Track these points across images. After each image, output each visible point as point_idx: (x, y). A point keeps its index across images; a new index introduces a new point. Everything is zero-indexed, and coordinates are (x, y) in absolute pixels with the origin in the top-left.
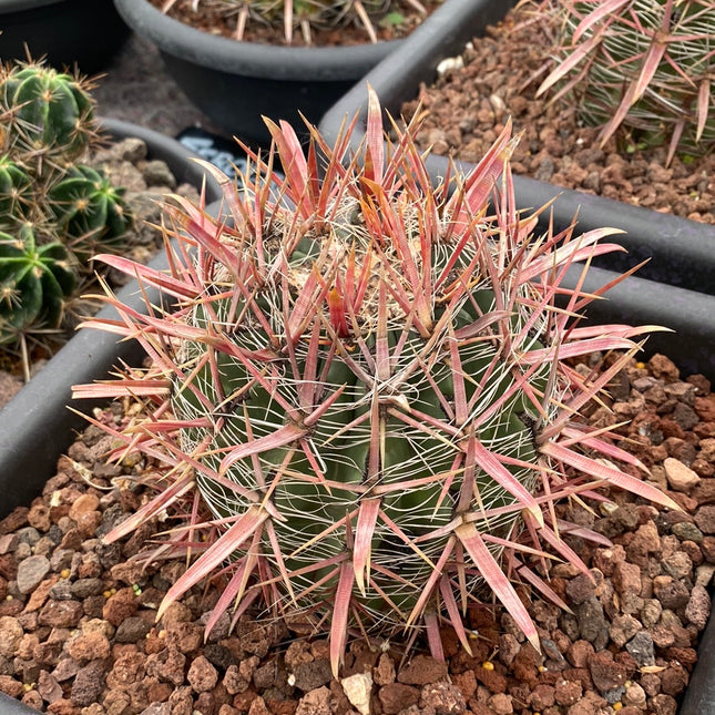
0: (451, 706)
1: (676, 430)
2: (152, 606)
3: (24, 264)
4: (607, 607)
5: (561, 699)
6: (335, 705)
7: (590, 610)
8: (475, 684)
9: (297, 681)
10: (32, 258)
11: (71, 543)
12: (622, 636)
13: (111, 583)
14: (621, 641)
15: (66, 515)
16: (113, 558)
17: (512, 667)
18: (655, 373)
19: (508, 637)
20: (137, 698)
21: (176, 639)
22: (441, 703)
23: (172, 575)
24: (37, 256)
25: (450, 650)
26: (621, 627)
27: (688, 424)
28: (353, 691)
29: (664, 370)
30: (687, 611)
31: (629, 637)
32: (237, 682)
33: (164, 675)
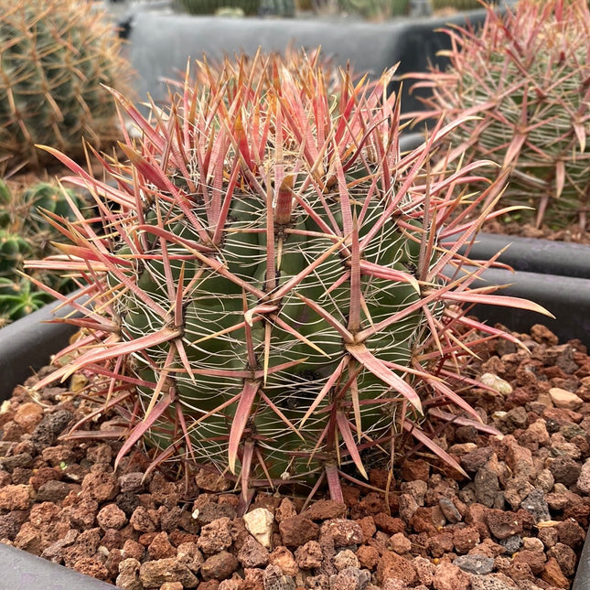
0: (349, 536)
1: (558, 373)
2: (75, 477)
3: (18, 302)
4: (501, 478)
5: (459, 543)
6: (235, 532)
7: (484, 473)
8: (374, 528)
9: (201, 514)
10: (26, 299)
11: (11, 437)
12: (517, 497)
13: (41, 462)
14: (516, 501)
15: (12, 419)
16: (46, 442)
17: (411, 522)
18: (537, 338)
19: (407, 496)
20: (47, 538)
21: (91, 489)
22: (338, 532)
23: (96, 453)
24: (30, 299)
25: (350, 501)
26: (515, 486)
27: (569, 370)
28: (254, 522)
29: (544, 335)
30: (579, 483)
31: (524, 496)
32: (143, 519)
33: (76, 517)
